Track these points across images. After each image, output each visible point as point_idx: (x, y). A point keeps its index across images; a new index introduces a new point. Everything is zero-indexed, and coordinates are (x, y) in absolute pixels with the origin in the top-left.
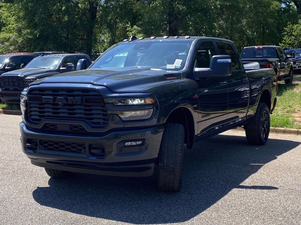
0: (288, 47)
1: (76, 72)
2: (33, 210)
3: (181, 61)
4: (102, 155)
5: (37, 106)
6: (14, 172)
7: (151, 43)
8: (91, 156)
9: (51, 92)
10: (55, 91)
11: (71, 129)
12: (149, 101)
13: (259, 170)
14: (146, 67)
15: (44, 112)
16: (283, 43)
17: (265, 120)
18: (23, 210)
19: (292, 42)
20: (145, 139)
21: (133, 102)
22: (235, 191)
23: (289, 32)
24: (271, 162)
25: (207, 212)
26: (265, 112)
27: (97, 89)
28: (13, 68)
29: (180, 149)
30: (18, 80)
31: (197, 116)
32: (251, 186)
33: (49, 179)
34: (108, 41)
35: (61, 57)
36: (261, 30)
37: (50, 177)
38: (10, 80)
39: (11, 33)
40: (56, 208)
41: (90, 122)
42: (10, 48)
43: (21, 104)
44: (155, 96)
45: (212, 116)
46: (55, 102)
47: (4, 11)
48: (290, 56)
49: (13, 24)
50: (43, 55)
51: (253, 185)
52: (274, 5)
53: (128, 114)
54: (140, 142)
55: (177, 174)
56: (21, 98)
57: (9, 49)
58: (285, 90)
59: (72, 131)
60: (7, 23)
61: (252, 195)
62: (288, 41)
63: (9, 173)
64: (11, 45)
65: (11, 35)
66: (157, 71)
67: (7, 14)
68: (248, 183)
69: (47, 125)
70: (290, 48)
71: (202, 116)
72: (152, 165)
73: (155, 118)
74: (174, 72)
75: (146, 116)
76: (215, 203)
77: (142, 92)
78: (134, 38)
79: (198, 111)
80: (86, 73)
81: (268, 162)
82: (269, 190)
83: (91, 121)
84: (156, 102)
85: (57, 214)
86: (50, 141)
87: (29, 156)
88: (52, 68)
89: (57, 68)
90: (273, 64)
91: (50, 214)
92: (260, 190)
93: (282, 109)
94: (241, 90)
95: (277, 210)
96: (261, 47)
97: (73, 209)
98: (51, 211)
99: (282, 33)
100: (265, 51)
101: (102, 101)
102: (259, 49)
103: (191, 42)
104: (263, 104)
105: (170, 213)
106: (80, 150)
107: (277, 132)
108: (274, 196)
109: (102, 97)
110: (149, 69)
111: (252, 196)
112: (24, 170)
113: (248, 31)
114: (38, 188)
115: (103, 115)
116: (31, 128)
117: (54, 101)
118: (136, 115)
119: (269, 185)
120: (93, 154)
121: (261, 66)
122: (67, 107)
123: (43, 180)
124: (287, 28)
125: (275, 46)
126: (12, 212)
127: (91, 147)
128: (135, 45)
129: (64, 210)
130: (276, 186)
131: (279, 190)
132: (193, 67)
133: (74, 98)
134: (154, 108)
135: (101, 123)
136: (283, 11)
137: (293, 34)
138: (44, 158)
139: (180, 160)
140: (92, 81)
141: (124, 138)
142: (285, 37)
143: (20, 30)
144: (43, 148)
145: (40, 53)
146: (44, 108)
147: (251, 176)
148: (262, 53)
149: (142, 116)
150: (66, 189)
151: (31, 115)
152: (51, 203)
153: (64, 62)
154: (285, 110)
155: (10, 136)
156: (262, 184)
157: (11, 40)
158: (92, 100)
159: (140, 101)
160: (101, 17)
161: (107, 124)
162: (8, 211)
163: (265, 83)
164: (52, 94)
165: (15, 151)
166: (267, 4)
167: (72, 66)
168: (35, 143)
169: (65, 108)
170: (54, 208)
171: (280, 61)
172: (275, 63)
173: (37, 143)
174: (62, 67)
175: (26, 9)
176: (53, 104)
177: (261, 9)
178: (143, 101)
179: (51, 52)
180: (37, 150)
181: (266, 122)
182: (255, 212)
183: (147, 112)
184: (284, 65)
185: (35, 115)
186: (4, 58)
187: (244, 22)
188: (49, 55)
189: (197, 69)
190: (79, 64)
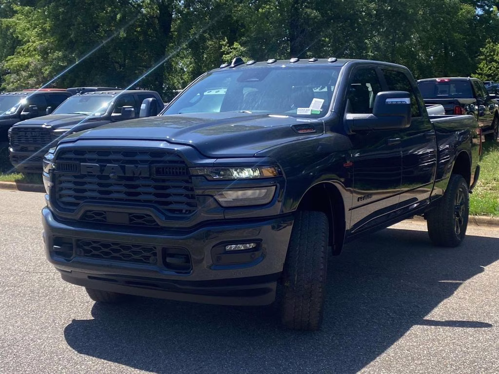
0: (486, 81)
1: (139, 120)
2: (65, 362)
3: (321, 102)
4: (186, 266)
5: (73, 179)
6: (32, 292)
7: (268, 70)
8: (166, 269)
9: (95, 156)
10: (104, 154)
11: (131, 220)
12: (268, 172)
13: (456, 293)
14: (260, 113)
15: (85, 191)
16: (477, 73)
17: (461, 204)
18: (48, 361)
19: (493, 73)
20: (261, 240)
21: (240, 174)
22: (416, 329)
23: (489, 56)
24: (475, 277)
25: (370, 368)
26: (461, 190)
27: (177, 150)
28: (34, 114)
29: (322, 257)
30: (42, 134)
31: (349, 198)
32: (444, 320)
33: (93, 305)
34: (191, 69)
35: (113, 96)
36: (441, 52)
37: (95, 302)
38: (29, 135)
39: (30, 56)
40: (104, 359)
41: (163, 209)
42: (30, 82)
43: (43, 177)
44: (278, 164)
45: (375, 198)
46: (103, 174)
47: (20, 20)
48: (494, 95)
49: (34, 42)
50: (84, 91)
51: (447, 319)
52: (464, 10)
53: (231, 196)
54: (252, 244)
55: (316, 300)
56: (44, 165)
57: (28, 83)
58: (486, 152)
59: (133, 224)
60: (24, 40)
61: (447, 337)
62: (486, 70)
63: (25, 295)
64: (31, 76)
65: (30, 59)
66: (280, 119)
67: (25, 24)
68: (439, 315)
69: (89, 214)
70: (490, 82)
71: (358, 198)
72: (273, 285)
73: (279, 201)
74: (309, 121)
75: (263, 198)
76: (383, 352)
77: (256, 157)
78: (239, 62)
79: (352, 189)
80: (156, 122)
81: (469, 278)
82: (476, 329)
83: (166, 207)
84: (280, 173)
85: (106, 369)
86: (95, 242)
87: (58, 268)
88: (97, 114)
89: (106, 114)
90: (466, 108)
91: (94, 371)
92: (461, 329)
93: (483, 184)
94: (419, 152)
95: (494, 366)
96: (446, 79)
97: (135, 360)
98: (97, 365)
99: (476, 57)
100: (452, 86)
101: (185, 171)
102: (442, 82)
103: (339, 68)
104: (457, 176)
105: (305, 371)
106: (147, 258)
107: (478, 223)
108: (487, 340)
109: (186, 165)
110: (266, 116)
111: (447, 340)
112: (51, 288)
113: (420, 55)
114: (74, 321)
115: (187, 196)
116: (61, 218)
117: (102, 171)
118: (245, 197)
119: (475, 320)
120: (169, 266)
121: (448, 112)
122: (124, 182)
123: (82, 308)
124: (484, 49)
125: (469, 77)
126: (29, 365)
127: (166, 253)
128: (241, 73)
129: (119, 363)
130: (487, 322)
131: (494, 328)
132: (344, 113)
133: (137, 167)
134: (276, 186)
135: (184, 211)
136: (479, 21)
137: (495, 59)
138: (84, 271)
139: (321, 276)
140: (168, 137)
141: (224, 237)
142: (481, 63)
143: (46, 52)
144: (83, 254)
145: (78, 89)
146: (84, 183)
147: (442, 303)
148: (447, 90)
149: (255, 199)
150: (122, 323)
151: (61, 196)
152: (96, 349)
153: (118, 105)
154: (489, 186)
155: (28, 228)
156: (464, 317)
157: (31, 67)
158: (167, 170)
159: (251, 172)
160: (179, 30)
161: (195, 212)
162: (21, 364)
163: (460, 140)
164: (98, 159)
165: (35, 255)
166: (453, 8)
167: (131, 111)
168: (70, 245)
169: (121, 185)
170: (101, 358)
171: (478, 104)
172: (469, 107)
173: (72, 244)
174: (114, 113)
175: (56, 17)
176: (99, 177)
177: (442, 17)
178: (258, 172)
179: (96, 88)
180: (71, 256)
181: (462, 207)
182: (456, 369)
183: (264, 191)
184: (484, 110)
185: (68, 195)
186: (19, 98)
187: (414, 37)
188: (93, 93)
189: (350, 116)
190: (143, 106)
